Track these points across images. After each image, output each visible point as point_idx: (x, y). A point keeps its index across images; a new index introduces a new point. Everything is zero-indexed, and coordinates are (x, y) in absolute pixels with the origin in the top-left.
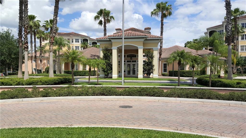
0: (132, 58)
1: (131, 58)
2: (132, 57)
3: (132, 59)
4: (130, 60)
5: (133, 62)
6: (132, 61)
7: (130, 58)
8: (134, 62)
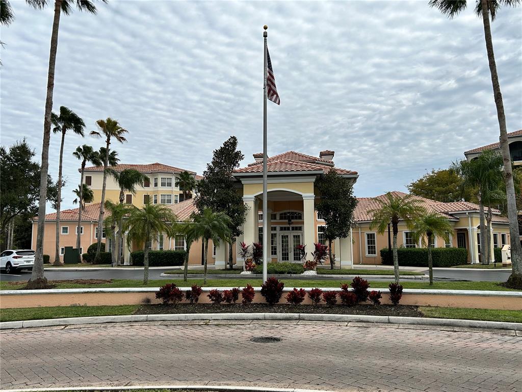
0: (292, 221)
1: (290, 221)
2: (293, 218)
3: (292, 223)
4: (288, 226)
5: (294, 231)
6: (292, 227)
7: (287, 221)
8: (296, 231)
